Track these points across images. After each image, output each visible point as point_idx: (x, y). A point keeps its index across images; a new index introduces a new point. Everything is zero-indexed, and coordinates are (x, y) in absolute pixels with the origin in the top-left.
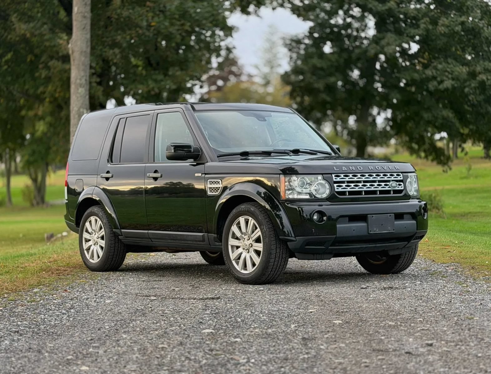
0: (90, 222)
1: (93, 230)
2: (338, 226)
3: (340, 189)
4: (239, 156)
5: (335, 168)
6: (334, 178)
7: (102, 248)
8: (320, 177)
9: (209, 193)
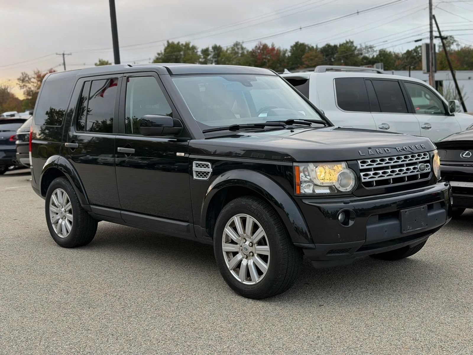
0: (56, 194)
1: (60, 203)
2: (368, 227)
3: (367, 179)
4: (228, 131)
5: (360, 151)
6: (360, 164)
7: (70, 222)
8: (344, 164)
9: (195, 177)
